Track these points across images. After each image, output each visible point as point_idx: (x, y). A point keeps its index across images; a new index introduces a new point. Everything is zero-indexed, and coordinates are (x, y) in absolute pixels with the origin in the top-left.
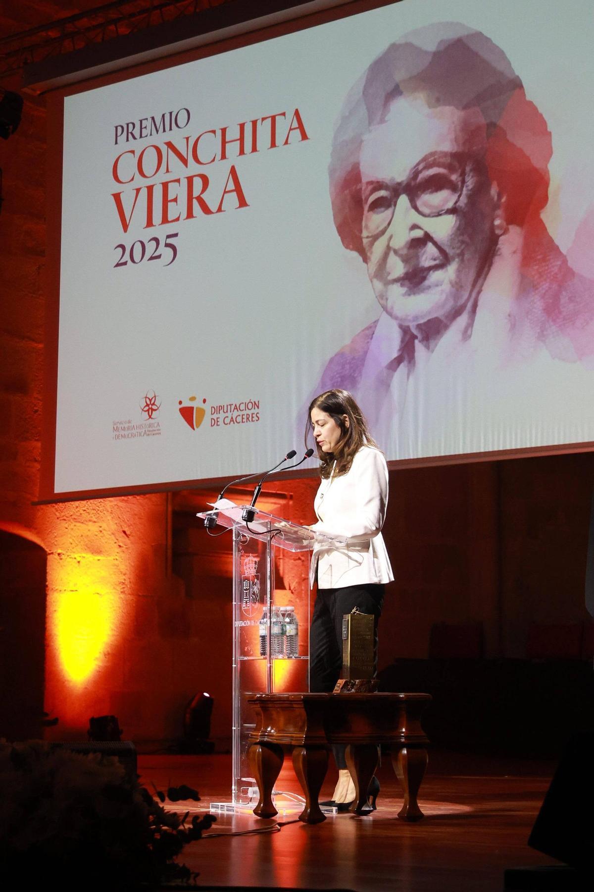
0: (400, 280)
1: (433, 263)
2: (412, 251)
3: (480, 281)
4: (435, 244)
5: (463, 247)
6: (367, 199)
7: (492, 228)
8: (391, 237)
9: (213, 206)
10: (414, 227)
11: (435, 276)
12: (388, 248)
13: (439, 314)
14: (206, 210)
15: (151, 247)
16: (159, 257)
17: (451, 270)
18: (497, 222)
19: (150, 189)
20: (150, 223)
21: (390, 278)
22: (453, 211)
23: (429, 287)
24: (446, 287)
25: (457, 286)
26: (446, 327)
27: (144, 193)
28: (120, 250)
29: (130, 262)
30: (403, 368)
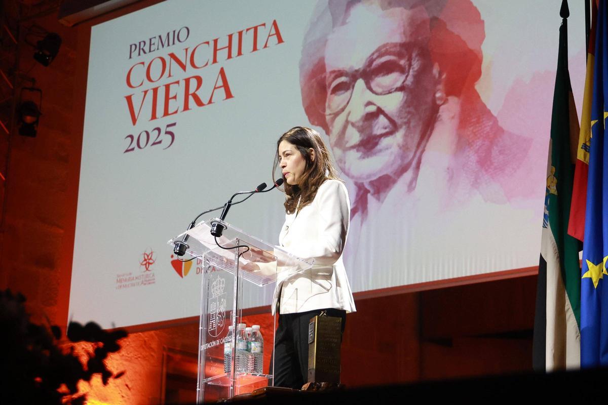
0: (357, 147)
1: (384, 131)
2: (366, 123)
3: (423, 143)
4: (386, 116)
5: (409, 116)
6: (330, 84)
7: (434, 100)
8: (349, 113)
9: (205, 99)
10: (369, 103)
11: (385, 142)
12: (347, 122)
13: (389, 171)
14: (199, 103)
15: (153, 136)
16: (160, 142)
17: (399, 136)
18: (438, 95)
19: (155, 91)
20: (154, 117)
21: (348, 145)
22: (401, 89)
23: (380, 151)
24: (395, 150)
25: (404, 148)
26: (394, 182)
27: (150, 95)
28: (129, 139)
29: (136, 148)
30: (358, 216)
